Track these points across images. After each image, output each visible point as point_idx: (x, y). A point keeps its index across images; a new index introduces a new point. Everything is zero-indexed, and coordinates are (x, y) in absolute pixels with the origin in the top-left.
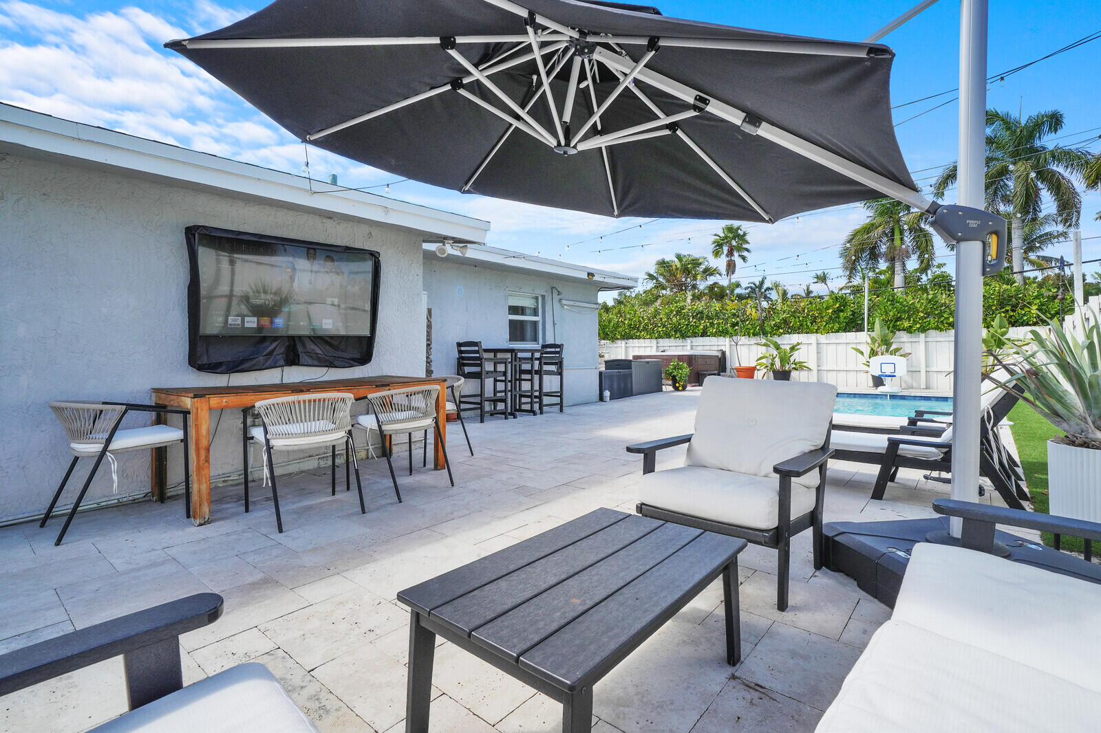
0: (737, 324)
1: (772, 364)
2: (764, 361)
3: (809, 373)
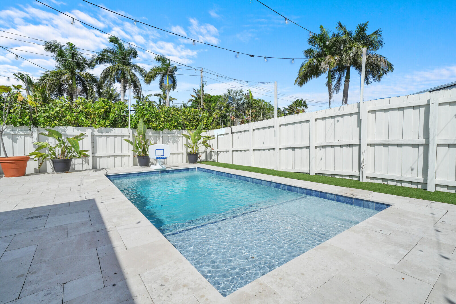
3: (84, 160)
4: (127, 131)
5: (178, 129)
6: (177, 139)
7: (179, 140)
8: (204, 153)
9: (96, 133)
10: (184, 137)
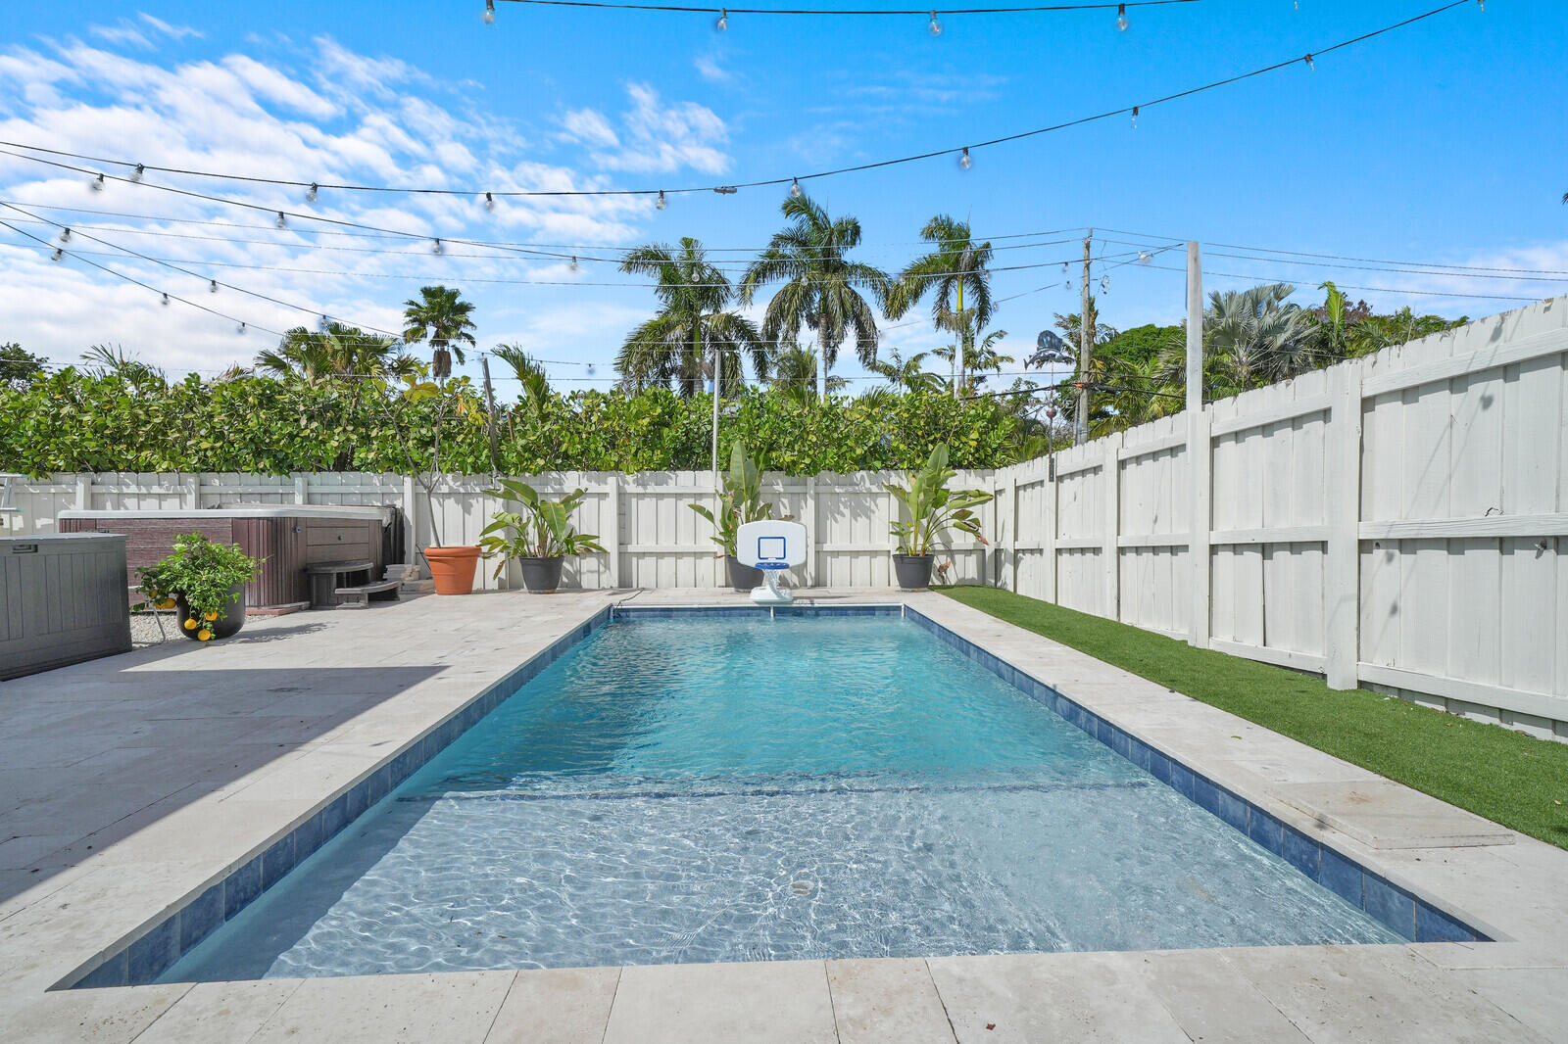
0: (431, 442)
1: (521, 542)
2: (499, 534)
3: (602, 561)
4: (709, 481)
5: (870, 469)
6: (868, 503)
7: (877, 506)
8: (974, 557)
9: (631, 488)
10: (892, 496)
